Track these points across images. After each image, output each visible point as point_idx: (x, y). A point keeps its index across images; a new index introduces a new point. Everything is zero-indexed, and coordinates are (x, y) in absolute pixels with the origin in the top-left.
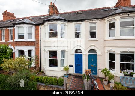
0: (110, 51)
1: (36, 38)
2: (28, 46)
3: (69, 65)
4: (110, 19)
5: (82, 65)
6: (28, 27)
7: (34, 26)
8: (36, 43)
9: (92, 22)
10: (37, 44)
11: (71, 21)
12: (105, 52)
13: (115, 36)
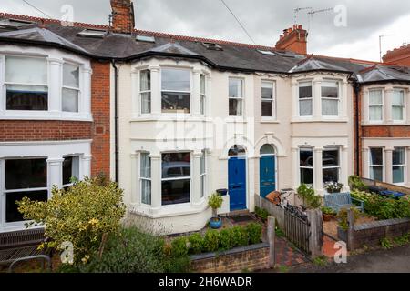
0: (300, 147)
1: (92, 108)
2: (66, 138)
3: (217, 191)
4: (303, 77)
5: (244, 186)
6: (66, 63)
7: (87, 64)
8: (94, 129)
9: (267, 77)
10: (99, 130)
11: (222, 69)
12: (292, 149)
13: (311, 114)
